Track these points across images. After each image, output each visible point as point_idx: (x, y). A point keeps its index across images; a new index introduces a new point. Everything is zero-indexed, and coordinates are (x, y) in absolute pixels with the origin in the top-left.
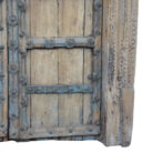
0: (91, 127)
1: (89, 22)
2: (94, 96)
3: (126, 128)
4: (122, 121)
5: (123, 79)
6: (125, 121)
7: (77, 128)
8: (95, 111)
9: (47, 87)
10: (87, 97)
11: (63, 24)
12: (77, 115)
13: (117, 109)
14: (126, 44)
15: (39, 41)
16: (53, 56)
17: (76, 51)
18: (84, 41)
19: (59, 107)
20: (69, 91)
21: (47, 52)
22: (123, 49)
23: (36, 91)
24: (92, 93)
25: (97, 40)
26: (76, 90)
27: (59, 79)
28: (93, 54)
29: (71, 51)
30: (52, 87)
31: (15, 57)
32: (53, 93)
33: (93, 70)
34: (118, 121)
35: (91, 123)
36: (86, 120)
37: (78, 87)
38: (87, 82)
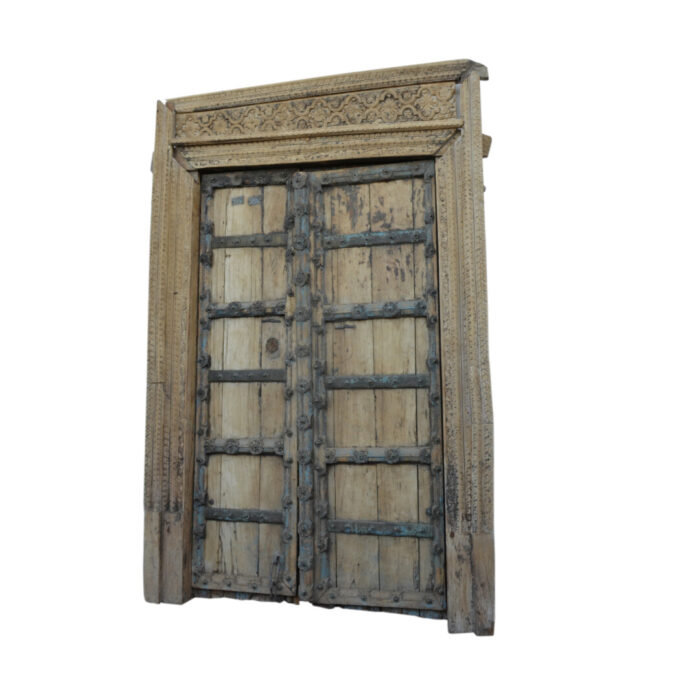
0: (431, 596)
1: (424, 423)
2: (435, 543)
3: (482, 603)
4: (474, 589)
5: (474, 518)
6: (480, 593)
7: (407, 596)
8: (437, 568)
9: (361, 524)
10: (425, 546)
11: (383, 427)
12: (411, 574)
13: (465, 568)
14: (475, 459)
15: (343, 453)
16: (369, 475)
17: (404, 468)
18: (414, 452)
19: (380, 557)
20: (394, 532)
21: (360, 469)
22: (471, 467)
24: (432, 538)
25: (435, 452)
26: (405, 531)
27: (378, 511)
28: (432, 476)
29: (398, 469)
30: (368, 525)
31: (306, 474)
32: (369, 534)
33: (432, 501)
34: (469, 590)
35: (431, 589)
36: (424, 584)
37: (410, 528)
38: (424, 518)
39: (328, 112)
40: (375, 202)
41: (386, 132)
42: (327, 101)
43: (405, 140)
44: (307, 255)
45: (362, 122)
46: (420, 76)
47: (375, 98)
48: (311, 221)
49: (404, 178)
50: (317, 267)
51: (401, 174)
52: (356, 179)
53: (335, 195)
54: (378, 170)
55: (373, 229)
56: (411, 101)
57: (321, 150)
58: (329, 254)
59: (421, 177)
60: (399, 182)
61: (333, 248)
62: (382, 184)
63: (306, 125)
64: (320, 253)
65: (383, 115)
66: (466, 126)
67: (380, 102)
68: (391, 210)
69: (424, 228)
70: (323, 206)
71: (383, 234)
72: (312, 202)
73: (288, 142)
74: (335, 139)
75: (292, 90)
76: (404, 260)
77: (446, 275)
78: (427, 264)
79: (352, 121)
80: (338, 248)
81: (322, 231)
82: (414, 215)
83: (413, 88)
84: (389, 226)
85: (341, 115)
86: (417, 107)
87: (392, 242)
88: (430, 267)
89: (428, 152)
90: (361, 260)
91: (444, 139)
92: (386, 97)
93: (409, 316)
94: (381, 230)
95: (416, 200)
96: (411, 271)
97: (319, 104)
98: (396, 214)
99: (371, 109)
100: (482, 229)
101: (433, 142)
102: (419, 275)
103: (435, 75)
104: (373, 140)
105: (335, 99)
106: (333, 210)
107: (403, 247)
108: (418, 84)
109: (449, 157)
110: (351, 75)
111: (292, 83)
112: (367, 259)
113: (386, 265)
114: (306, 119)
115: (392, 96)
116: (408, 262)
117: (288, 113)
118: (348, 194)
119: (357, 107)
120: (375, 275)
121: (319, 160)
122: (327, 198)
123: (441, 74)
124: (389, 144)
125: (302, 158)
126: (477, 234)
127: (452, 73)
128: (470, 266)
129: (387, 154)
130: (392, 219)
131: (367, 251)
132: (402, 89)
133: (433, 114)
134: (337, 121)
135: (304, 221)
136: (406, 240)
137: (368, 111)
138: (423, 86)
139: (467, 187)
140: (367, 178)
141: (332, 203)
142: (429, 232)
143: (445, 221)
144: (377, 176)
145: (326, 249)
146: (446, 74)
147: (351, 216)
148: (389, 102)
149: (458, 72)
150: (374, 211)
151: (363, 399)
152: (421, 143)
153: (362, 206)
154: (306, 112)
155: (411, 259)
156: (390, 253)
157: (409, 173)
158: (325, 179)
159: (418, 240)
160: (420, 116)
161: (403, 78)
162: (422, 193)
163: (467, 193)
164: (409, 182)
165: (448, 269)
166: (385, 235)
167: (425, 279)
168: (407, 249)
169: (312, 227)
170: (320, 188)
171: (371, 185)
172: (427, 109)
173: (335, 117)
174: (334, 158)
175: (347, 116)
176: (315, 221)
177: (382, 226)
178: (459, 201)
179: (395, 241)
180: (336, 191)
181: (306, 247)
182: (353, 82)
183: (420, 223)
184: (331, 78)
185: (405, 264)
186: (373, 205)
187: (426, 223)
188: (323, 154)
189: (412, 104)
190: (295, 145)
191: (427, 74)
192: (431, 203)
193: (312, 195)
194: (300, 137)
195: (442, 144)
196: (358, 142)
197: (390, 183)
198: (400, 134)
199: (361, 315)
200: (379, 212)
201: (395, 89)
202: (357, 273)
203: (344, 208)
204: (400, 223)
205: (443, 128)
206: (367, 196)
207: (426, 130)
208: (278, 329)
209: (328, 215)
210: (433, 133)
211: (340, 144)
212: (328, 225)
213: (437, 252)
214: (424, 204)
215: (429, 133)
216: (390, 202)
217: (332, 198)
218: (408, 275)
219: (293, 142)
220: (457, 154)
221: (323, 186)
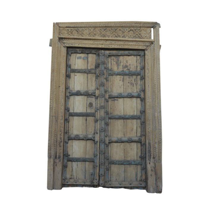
0: (141, 183)
1: (139, 130)
2: (142, 166)
3: (159, 183)
4: (156, 180)
5: (156, 158)
6: (158, 180)
7: (134, 183)
8: (143, 174)
9: (119, 161)
10: (139, 167)
11: (126, 131)
12: (134, 176)
13: (153, 173)
14: (157, 141)
15: (114, 139)
16: (122, 146)
17: (133, 144)
18: (137, 139)
19: (125, 171)
20: (129, 163)
21: (119, 144)
22: (155, 143)
23: (113, 163)
24: (141, 165)
25: (143, 138)
26: (133, 163)
27: (125, 157)
28: (141, 146)
29: (131, 144)
30: (121, 161)
31: (103, 146)
32: (122, 164)
33: (142, 153)
34: (154, 180)
35: (141, 180)
36: (139, 179)
37: (134, 162)
38: (139, 159)
39: (112, 33)
40: (125, 62)
41: (131, 41)
42: (112, 29)
43: (137, 44)
44: (104, 77)
45: (123, 37)
46: (141, 25)
47: (127, 30)
48: (105, 66)
49: (134, 55)
50: (106, 81)
51: (133, 54)
52: (120, 54)
53: (112, 59)
54: (127, 52)
55: (124, 70)
56: (138, 32)
57: (110, 44)
58: (110, 77)
59: (140, 55)
60: (133, 56)
61: (111, 75)
62: (127, 56)
63: (104, 36)
64: (107, 76)
65: (129, 35)
66: (155, 42)
67: (128, 31)
68: (130, 65)
69: (140, 71)
70: (108, 62)
71: (127, 72)
72: (105, 60)
73: (99, 41)
74: (115, 42)
75: (100, 24)
76: (134, 80)
77: (148, 86)
78: (141, 82)
79: (119, 36)
80: (113, 75)
81: (108, 70)
82: (137, 67)
83: (139, 28)
84: (129, 70)
85: (116, 34)
86: (140, 34)
87: (130, 74)
88: (142, 83)
89: (143, 48)
90: (120, 79)
91: (148, 45)
92: (130, 30)
93: (135, 97)
94: (127, 71)
95: (137, 62)
96: (136, 84)
97: (109, 30)
98: (131, 66)
99: (126, 33)
100: (159, 73)
101: (145, 46)
102: (138, 85)
103: (146, 25)
104: (126, 43)
105: (114, 29)
106: (111, 63)
107: (133, 76)
108: (140, 27)
109: (150, 50)
110: (119, 22)
111: (100, 22)
112: (122, 79)
113: (128, 81)
114: (104, 34)
115: (132, 30)
116: (135, 81)
117: (98, 31)
118: (116, 58)
119: (121, 32)
120: (124, 84)
121: (109, 47)
122: (110, 60)
123: (148, 25)
124: (131, 45)
125: (103, 46)
126: (158, 74)
127: (151, 25)
128: (156, 83)
129: (131, 48)
130: (130, 68)
131: (122, 77)
132: (135, 28)
133: (144, 37)
134: (114, 36)
135: (103, 66)
136: (134, 74)
137: (124, 34)
138: (142, 28)
139: (155, 60)
140: (123, 54)
141: (111, 61)
142: (142, 72)
143: (148, 69)
144: (126, 54)
145: (109, 75)
146: (149, 25)
147: (117, 66)
148: (131, 32)
149: (153, 25)
150: (124, 65)
151: (120, 122)
152: (141, 45)
153: (121, 63)
154: (105, 32)
155: (136, 80)
156: (129, 78)
157: (136, 54)
158: (110, 54)
159: (138, 74)
160: (141, 37)
161: (136, 25)
162: (139, 60)
163: (155, 61)
164: (136, 56)
165: (149, 84)
166: (128, 72)
167: (140, 86)
168: (134, 77)
169: (105, 68)
170: (108, 56)
171: (124, 57)
172: (143, 35)
173: (114, 34)
174: (114, 47)
175: (118, 35)
176: (106, 66)
177: (127, 70)
178: (152, 64)
179: (131, 74)
180: (113, 57)
181: (104, 74)
182: (120, 24)
183: (139, 69)
184: (113, 22)
185: (134, 82)
186: (124, 62)
187: (141, 69)
188: (110, 46)
189: (138, 33)
190: (102, 42)
191: (143, 24)
192: (143, 64)
193: (105, 58)
194: (103, 40)
195: (147, 46)
196: (122, 43)
197: (130, 56)
198: (135, 42)
199: (120, 96)
200: (126, 65)
201: (133, 28)
202: (119, 83)
203: (115, 63)
204: (133, 69)
205: (148, 42)
206: (122, 60)
207: (143, 41)
208: (93, 100)
209: (110, 65)
210: (145, 43)
211: (116, 43)
212: (110, 68)
213: (144, 78)
214: (140, 64)
215: (144, 43)
216: (130, 62)
217: (111, 59)
218: (135, 85)
219: (101, 41)
220: (152, 50)
221: (109, 56)
